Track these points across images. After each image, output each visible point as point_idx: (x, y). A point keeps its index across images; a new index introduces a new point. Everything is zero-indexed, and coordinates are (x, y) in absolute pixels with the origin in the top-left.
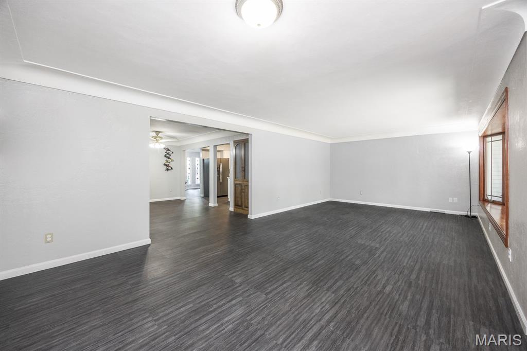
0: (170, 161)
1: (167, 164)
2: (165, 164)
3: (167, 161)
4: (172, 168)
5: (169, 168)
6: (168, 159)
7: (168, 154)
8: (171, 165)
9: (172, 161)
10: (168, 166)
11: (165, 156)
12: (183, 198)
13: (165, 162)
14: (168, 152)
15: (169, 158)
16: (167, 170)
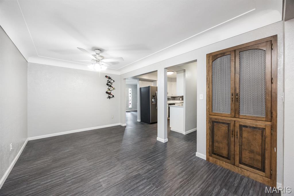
0: (112, 89)
1: (109, 92)
2: (107, 92)
3: (109, 89)
4: (113, 96)
5: (111, 96)
6: (110, 88)
7: (110, 82)
8: (113, 93)
9: (114, 89)
10: (110, 94)
11: (107, 84)
12: (124, 125)
13: (107, 90)
14: (110, 80)
15: (110, 86)
16: (109, 97)
